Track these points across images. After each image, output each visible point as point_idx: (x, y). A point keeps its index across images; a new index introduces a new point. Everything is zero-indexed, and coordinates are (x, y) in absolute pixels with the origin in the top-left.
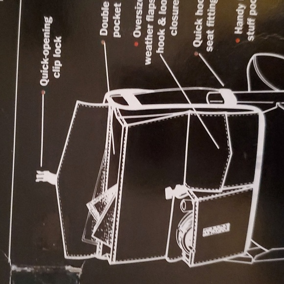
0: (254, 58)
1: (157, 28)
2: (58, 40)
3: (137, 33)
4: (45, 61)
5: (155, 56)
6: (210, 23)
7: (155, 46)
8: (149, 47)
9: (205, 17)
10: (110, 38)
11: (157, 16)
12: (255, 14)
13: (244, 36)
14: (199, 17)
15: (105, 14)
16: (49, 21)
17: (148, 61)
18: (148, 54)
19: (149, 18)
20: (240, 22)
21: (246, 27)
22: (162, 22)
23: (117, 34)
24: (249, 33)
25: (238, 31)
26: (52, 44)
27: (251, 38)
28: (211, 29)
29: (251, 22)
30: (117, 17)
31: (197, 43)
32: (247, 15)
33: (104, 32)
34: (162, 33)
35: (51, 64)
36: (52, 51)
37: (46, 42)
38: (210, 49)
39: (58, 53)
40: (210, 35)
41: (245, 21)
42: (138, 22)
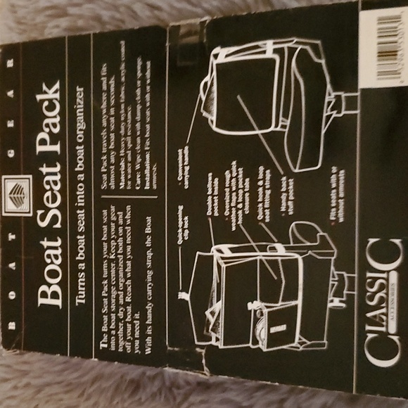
0: (293, 224)
1: (237, 210)
2: (186, 218)
3: (227, 213)
4: (180, 230)
5: (237, 226)
6: (267, 205)
7: (237, 221)
8: (234, 220)
9: (263, 202)
10: (212, 216)
11: (237, 203)
12: (293, 198)
13: (287, 212)
14: (261, 202)
15: (209, 203)
16: (181, 208)
17: (234, 229)
18: (234, 225)
19: (233, 204)
20: (284, 204)
21: (287, 207)
22: (240, 206)
23: (216, 214)
24: (289, 210)
25: (283, 209)
26: (183, 221)
27: (291, 213)
28: (267, 208)
29: (290, 203)
30: (216, 204)
31: (260, 217)
32: (288, 200)
33: (209, 213)
34: (240, 212)
35: (183, 232)
36: (183, 225)
37: (180, 219)
38: (267, 220)
39: (186, 226)
40: (267, 212)
41: (287, 203)
42: (227, 207)
